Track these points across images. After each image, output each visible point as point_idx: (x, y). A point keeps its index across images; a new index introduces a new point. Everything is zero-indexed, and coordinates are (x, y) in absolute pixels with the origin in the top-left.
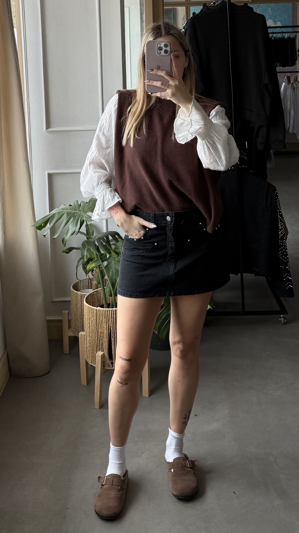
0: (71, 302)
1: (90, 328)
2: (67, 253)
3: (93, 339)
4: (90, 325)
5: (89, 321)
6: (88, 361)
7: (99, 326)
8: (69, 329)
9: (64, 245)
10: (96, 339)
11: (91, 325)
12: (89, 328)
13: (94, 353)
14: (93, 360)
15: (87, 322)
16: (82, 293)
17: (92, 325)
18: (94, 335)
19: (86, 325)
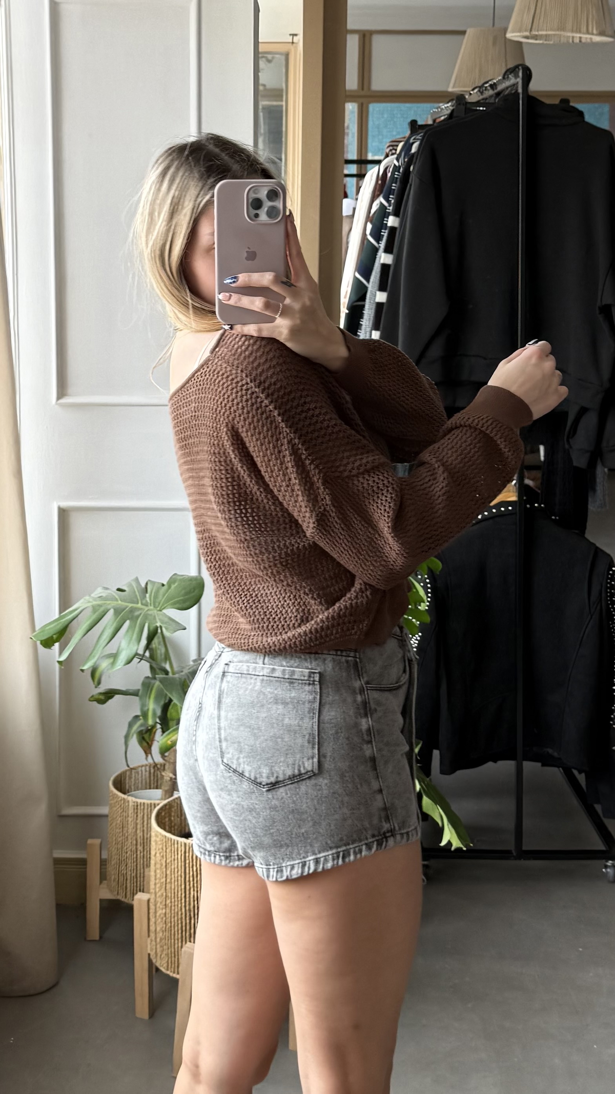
0: (110, 819)
1: (166, 887)
2: (102, 702)
3: (173, 912)
4: (166, 880)
5: (164, 870)
6: (158, 965)
7: (192, 883)
8: (101, 882)
9: (96, 683)
10: (182, 914)
11: (171, 879)
12: (164, 886)
13: (176, 946)
14: (171, 962)
15: (158, 871)
16: (139, 801)
17: (173, 880)
18: (176, 903)
19: (156, 879)
